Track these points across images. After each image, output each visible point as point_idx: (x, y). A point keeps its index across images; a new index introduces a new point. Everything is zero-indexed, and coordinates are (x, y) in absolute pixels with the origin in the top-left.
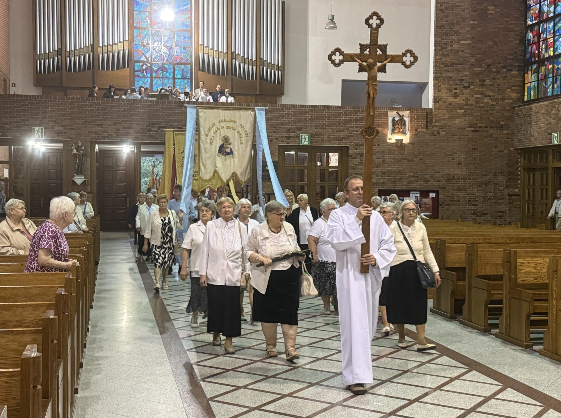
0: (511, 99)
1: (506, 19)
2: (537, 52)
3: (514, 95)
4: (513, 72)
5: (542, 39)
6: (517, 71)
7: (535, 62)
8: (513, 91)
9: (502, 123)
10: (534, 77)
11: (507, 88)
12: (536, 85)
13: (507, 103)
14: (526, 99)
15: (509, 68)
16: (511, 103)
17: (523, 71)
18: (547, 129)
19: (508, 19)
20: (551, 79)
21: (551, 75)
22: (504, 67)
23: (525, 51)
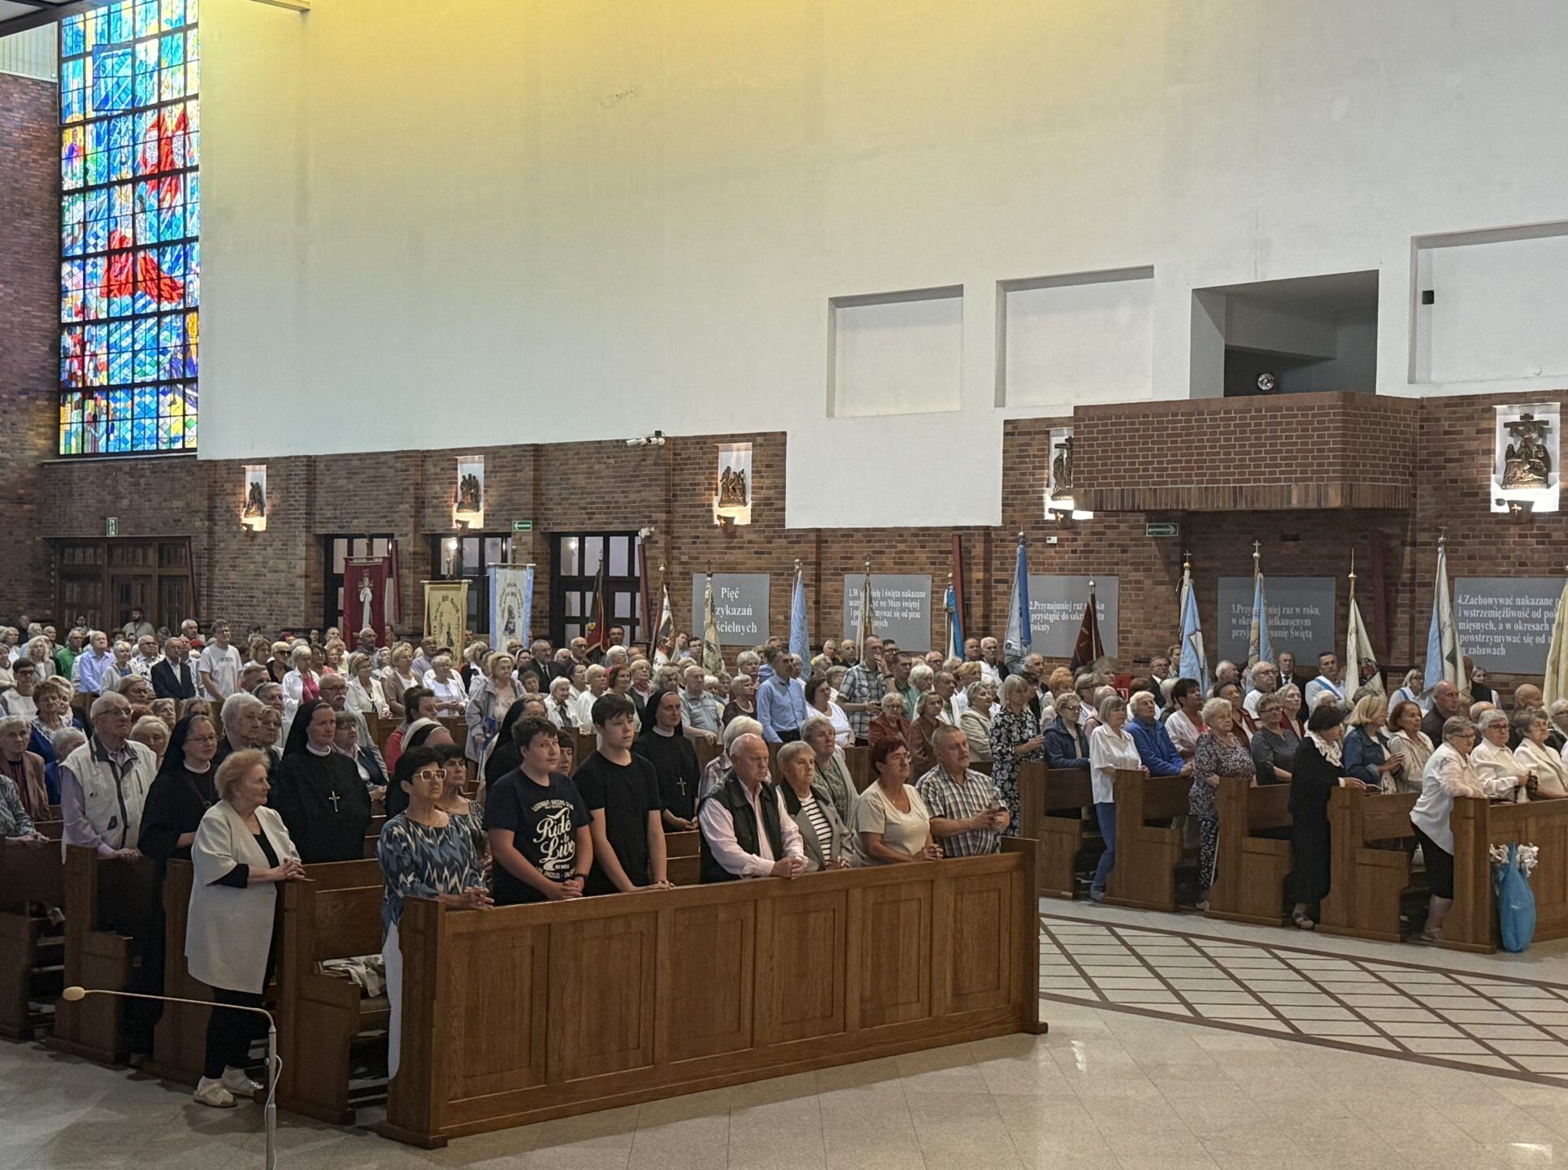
0: (37, 450)
1: (24, 308)
2: (80, 373)
3: (42, 443)
4: (39, 403)
5: (87, 353)
6: (47, 400)
7: (77, 390)
8: (39, 435)
9: (22, 491)
10: (75, 416)
11: (28, 429)
12: (80, 430)
13: (29, 457)
14: (62, 452)
15: (32, 394)
16: (36, 457)
17: (57, 403)
18: (99, 509)
19: (29, 309)
20: (103, 425)
21: (104, 418)
22: (25, 392)
23: (59, 366)
